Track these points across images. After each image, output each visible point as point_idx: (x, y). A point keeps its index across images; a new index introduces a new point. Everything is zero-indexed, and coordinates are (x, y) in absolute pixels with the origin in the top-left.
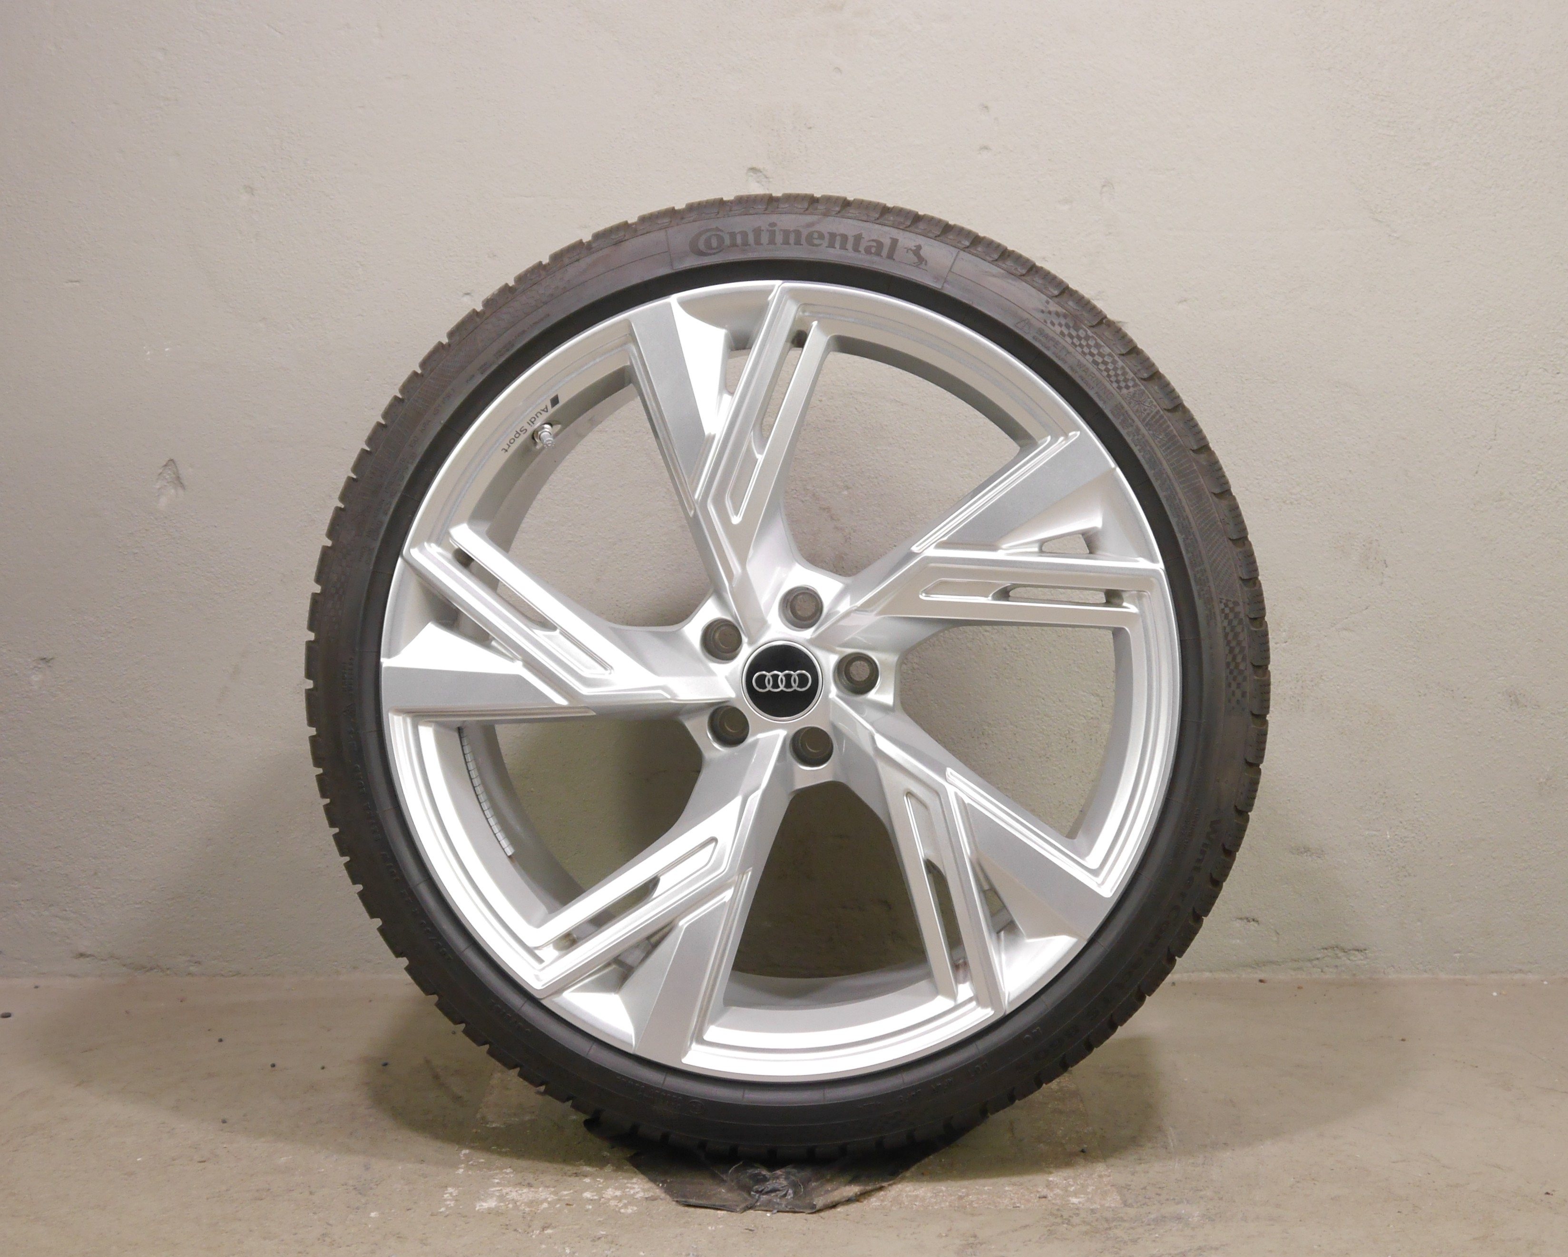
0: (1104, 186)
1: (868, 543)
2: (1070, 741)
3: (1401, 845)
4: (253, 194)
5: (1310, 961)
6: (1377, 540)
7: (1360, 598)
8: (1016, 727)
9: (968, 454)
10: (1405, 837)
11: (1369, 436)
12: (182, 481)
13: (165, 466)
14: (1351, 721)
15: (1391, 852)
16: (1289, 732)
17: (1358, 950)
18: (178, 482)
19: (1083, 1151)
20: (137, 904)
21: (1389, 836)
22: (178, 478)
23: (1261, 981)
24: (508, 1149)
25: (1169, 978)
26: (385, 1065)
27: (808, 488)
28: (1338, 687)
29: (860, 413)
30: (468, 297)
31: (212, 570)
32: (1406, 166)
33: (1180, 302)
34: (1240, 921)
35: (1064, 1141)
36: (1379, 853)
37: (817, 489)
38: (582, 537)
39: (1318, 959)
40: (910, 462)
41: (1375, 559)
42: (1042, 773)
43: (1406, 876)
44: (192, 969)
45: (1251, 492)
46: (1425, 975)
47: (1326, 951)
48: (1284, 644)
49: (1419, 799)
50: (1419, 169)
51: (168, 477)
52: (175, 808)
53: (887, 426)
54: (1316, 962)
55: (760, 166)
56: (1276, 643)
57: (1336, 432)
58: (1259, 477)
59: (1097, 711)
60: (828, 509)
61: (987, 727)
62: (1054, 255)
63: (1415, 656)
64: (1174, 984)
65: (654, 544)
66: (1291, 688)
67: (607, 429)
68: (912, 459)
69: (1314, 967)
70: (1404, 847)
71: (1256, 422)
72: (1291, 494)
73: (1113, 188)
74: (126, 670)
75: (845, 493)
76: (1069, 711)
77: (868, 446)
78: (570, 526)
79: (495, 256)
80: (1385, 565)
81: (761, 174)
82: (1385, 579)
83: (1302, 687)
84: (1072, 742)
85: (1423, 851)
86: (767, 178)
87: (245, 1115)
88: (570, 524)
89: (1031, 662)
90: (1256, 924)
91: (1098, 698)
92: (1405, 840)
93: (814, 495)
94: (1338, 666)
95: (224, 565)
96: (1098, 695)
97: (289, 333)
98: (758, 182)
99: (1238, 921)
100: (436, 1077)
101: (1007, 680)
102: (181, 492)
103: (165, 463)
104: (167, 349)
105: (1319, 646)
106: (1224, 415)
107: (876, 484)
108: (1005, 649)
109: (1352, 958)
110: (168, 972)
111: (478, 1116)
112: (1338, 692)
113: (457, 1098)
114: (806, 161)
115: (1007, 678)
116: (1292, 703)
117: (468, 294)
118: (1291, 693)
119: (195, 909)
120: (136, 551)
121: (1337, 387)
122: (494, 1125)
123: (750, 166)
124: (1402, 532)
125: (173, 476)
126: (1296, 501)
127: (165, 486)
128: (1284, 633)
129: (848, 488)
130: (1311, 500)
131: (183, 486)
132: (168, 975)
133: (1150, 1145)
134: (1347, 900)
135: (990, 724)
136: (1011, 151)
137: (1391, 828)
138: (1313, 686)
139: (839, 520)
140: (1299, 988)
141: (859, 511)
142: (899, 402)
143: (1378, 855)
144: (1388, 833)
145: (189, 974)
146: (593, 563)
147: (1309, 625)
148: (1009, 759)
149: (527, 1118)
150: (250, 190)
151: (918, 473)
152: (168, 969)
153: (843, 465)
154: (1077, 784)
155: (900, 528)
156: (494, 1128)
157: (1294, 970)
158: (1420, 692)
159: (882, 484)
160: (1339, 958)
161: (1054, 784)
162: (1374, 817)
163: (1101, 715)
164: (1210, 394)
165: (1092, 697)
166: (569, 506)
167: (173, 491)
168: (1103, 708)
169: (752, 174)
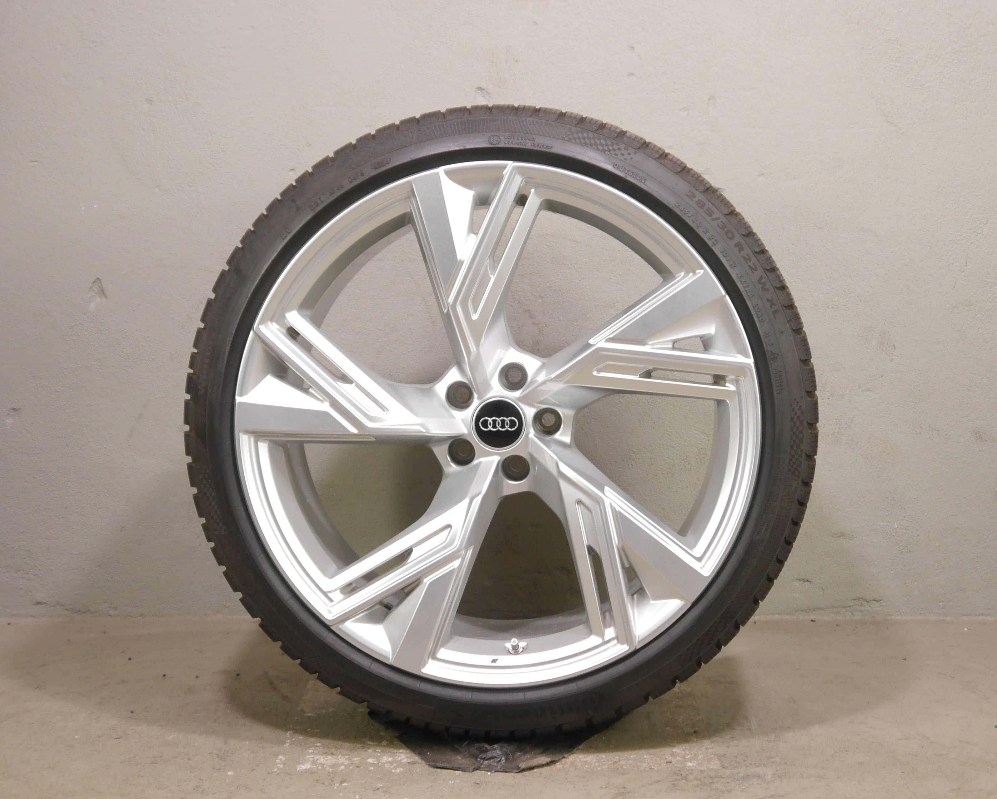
0: (709, 100)
1: (555, 333)
2: (687, 463)
3: (905, 531)
4: (152, 105)
5: (845, 607)
6: (888, 332)
7: (877, 369)
8: (652, 454)
9: (620, 275)
10: (907, 527)
11: (884, 263)
12: (105, 293)
13: (94, 282)
14: (872, 450)
15: (898, 536)
16: (831, 458)
17: (876, 601)
18: (102, 293)
19: (695, 732)
20: (75, 569)
21: (896, 526)
22: (102, 291)
23: (812, 621)
24: (318, 730)
25: (752, 619)
26: (238, 675)
27: (515, 297)
28: (863, 428)
29: (549, 248)
30: (293, 171)
31: (124, 350)
32: (908, 87)
33: (760, 175)
34: (798, 581)
35: (682, 726)
36: (889, 537)
37: (522, 298)
38: (367, 329)
39: (849, 606)
40: (583, 280)
41: (888, 344)
42: (669, 484)
43: (907, 552)
44: (112, 612)
45: (806, 300)
46: (920, 617)
47: (855, 601)
48: (828, 400)
49: (916, 502)
50: (916, 88)
51: (95, 289)
52: (100, 506)
53: (567, 257)
54: (848, 609)
55: (484, 86)
56: (823, 399)
57: (862, 261)
58: (812, 291)
59: (705, 444)
60: (529, 311)
61: (632, 454)
62: (677, 144)
63: (913, 408)
64: (755, 622)
65: (414, 334)
66: (832, 429)
67: (383, 259)
68: (584, 278)
69: (847, 612)
70: (906, 533)
71: (809, 254)
72: (833, 301)
73: (716, 101)
74: (68, 416)
75: (540, 300)
76: (686, 443)
77: (555, 270)
78: (359, 322)
79: (310, 145)
80: (894, 348)
81: (484, 91)
82: (894, 357)
83: (839, 428)
84: (689, 464)
85: (919, 535)
86: (488, 94)
87: (146, 708)
88: (359, 321)
89: (661, 411)
90: (809, 584)
91: (706, 435)
92: (907, 528)
93: (519, 302)
94: (863, 414)
95: (132, 347)
96: (705, 433)
97: (175, 195)
98: (482, 97)
99: (797, 581)
100: (271, 683)
101: (646, 424)
102: (104, 300)
103: (93, 281)
104: (95, 206)
105: (850, 401)
106: (789, 250)
107: (560, 295)
108: (645, 403)
109: (872, 606)
110: (95, 614)
111: (299, 709)
112: (863, 431)
113: (285, 697)
114: (514, 83)
115: (646, 422)
116: (833, 439)
117: (292, 170)
118: (833, 432)
119: (113, 573)
120: (74, 338)
121: (863, 231)
122: (309, 715)
123: (478, 86)
124: (905, 327)
125: (99, 289)
126: (836, 306)
127: (94, 295)
128: (828, 393)
129: (541, 297)
130: (845, 305)
131: (105, 296)
132: (95, 616)
133: (740, 728)
134: (869, 568)
135: (635, 452)
136: (649, 76)
137: (898, 520)
138: (846, 427)
139: (535, 318)
140: (837, 625)
141: (548, 313)
142: (575, 241)
143: (889, 538)
144: (895, 524)
145: (109, 615)
146: (374, 346)
147: (843, 387)
148: (647, 475)
149: (331, 710)
150: (150, 102)
151: (588, 287)
152: (95, 612)
153: (539, 282)
154: (692, 492)
155: (576, 324)
156: (309, 717)
157: (834, 613)
158: (917, 432)
159: (564, 295)
160: (863, 606)
161: (677, 491)
162: (887, 513)
163: (707, 446)
164: (779, 236)
165: (702, 434)
166: (358, 309)
167: (99, 299)
168: (709, 442)
169: (479, 91)
